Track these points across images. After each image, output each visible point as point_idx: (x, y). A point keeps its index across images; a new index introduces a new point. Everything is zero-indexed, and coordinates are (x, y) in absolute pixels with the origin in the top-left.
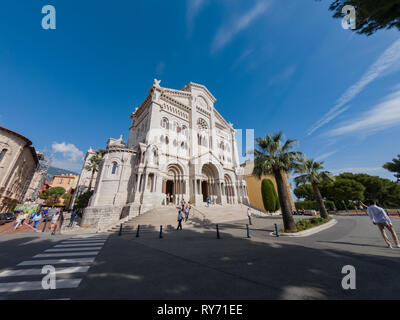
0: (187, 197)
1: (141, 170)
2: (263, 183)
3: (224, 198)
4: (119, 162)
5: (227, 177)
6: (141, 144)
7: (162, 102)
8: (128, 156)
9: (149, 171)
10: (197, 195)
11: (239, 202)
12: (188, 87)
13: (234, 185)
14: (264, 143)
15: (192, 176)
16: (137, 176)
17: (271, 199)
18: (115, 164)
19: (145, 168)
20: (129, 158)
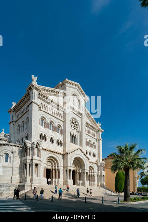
0: (61, 180)
1: (29, 161)
2: (118, 174)
3: (87, 182)
4: (10, 154)
5: (91, 168)
6: (26, 141)
7: (40, 102)
8: (16, 149)
9: (34, 162)
10: (68, 179)
11: (98, 186)
12: (63, 84)
13: (95, 174)
14: (123, 150)
15: (65, 167)
16: (26, 165)
17: (121, 185)
18: (7, 155)
19: (32, 160)
20: (17, 151)
